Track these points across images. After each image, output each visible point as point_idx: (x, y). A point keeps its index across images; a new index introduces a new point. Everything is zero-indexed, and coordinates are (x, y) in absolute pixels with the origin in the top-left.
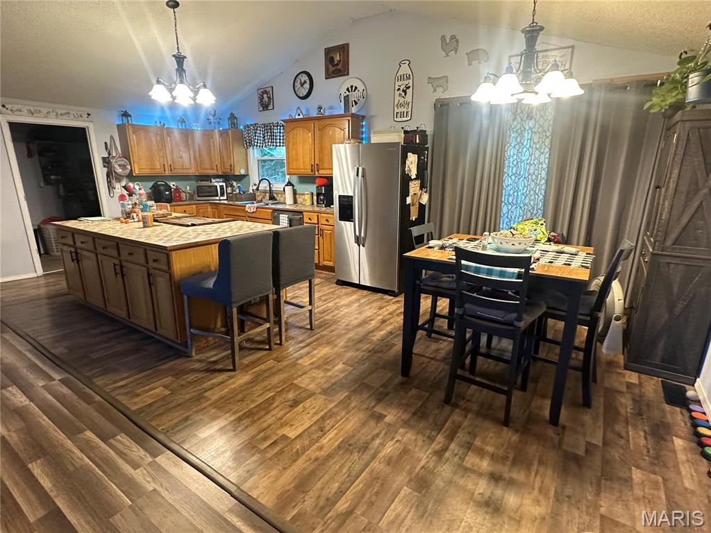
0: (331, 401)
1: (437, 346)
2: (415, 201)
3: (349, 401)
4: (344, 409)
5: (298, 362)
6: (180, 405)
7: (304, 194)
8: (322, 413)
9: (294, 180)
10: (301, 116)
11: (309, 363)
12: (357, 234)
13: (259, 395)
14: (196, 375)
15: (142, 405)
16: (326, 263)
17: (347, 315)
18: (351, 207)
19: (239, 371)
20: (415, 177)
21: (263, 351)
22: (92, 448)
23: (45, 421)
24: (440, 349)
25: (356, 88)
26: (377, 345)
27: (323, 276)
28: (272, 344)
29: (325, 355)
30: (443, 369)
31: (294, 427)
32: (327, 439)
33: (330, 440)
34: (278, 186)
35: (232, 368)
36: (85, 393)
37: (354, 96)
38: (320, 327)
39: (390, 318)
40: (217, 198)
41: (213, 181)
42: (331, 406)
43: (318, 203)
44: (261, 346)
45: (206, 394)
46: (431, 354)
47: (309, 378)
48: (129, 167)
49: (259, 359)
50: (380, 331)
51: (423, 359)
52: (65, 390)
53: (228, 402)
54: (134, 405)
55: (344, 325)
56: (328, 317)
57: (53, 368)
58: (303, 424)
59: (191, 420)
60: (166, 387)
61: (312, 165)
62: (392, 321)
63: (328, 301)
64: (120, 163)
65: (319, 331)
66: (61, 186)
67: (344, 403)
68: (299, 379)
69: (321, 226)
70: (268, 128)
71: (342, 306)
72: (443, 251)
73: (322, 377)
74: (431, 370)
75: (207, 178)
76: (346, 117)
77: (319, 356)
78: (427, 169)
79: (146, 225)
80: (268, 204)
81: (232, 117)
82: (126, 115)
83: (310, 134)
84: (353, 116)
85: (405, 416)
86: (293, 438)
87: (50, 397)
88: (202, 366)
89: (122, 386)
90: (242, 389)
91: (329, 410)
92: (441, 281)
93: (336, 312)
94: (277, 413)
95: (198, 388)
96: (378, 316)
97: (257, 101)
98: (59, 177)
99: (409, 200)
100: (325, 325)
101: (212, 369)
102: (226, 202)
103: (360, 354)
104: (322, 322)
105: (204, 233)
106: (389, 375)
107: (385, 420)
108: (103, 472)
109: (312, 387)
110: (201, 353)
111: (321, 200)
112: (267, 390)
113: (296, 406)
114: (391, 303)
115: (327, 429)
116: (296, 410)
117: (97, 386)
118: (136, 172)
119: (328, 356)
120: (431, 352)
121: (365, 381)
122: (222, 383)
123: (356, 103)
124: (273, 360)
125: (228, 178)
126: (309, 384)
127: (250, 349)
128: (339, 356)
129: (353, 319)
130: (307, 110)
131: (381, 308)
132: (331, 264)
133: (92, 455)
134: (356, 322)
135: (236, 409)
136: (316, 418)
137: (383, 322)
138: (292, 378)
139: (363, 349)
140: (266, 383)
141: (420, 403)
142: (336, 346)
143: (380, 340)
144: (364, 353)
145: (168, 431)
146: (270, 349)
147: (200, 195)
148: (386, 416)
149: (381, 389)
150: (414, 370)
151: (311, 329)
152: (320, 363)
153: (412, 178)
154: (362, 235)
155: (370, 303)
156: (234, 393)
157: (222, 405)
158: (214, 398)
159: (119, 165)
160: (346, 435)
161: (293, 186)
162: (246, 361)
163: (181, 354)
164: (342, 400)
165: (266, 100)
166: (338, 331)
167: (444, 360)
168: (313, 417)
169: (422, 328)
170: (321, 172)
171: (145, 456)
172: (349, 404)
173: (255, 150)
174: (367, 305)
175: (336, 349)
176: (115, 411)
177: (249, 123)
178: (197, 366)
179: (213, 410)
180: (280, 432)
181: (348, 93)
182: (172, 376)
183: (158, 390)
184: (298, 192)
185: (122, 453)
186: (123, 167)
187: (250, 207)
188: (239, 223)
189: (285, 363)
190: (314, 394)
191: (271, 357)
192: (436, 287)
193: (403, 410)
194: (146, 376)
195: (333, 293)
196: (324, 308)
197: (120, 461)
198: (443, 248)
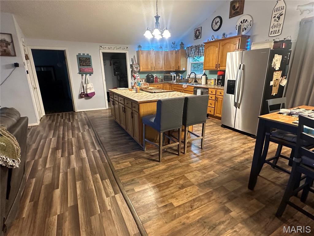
0: (201, 192)
1: (277, 175)
2: (276, 83)
3: (211, 195)
4: (207, 198)
5: (190, 165)
6: (133, 172)
7: (211, 80)
8: (194, 197)
9: (207, 72)
10: (214, 40)
11: (196, 166)
12: (236, 101)
13: (166, 177)
14: (144, 160)
15: (119, 168)
16: (218, 115)
17: (223, 144)
18: (234, 86)
19: (161, 162)
20: (278, 69)
21: (175, 155)
22: (97, 182)
23: (88, 165)
24: (280, 177)
25: (247, 20)
26: (237, 165)
27: (215, 121)
28: (180, 152)
29: (205, 164)
30: (280, 192)
31: (178, 200)
32: (193, 214)
33: (195, 215)
34: (199, 76)
35: (158, 160)
36: (103, 157)
37: (245, 25)
38: (206, 149)
39: (249, 151)
40: (172, 81)
41: (171, 73)
42: (201, 194)
43: (217, 84)
44: (175, 152)
45: (144, 170)
46: (272, 179)
47: (193, 175)
48: (139, 68)
49: (172, 159)
50: (241, 157)
51: (266, 181)
52: (98, 155)
53: (152, 177)
54: (117, 167)
55: (220, 149)
56: (212, 144)
57: (97, 145)
58: (182, 200)
59: (134, 181)
60: (130, 162)
61: (216, 65)
62: (249, 152)
63: (214, 135)
64: (136, 66)
65: (205, 150)
66: (119, 76)
67: (209, 195)
68: (188, 174)
69: (217, 96)
70: (197, 47)
71: (221, 139)
72: (290, 116)
73: (200, 176)
74: (271, 190)
75: (169, 72)
76: (239, 37)
77: (202, 164)
78: (288, 64)
79: (137, 92)
80: (193, 84)
81: (182, 44)
82: (140, 47)
83: (217, 49)
84: (242, 36)
85: (245, 216)
86: (175, 206)
87: (93, 156)
88: (147, 156)
89: (116, 158)
90: (160, 172)
91: (199, 197)
92: (286, 136)
93: (217, 141)
94: (172, 189)
95: (142, 166)
96: (241, 148)
97: (193, 35)
98: (118, 73)
99: (272, 83)
100: (210, 147)
101: (151, 159)
102: (175, 83)
103: (225, 168)
104: (208, 146)
105: (157, 96)
106: (240, 185)
107: (230, 214)
108: (97, 194)
109: (193, 180)
110: (148, 150)
111: (219, 83)
112: (171, 176)
113: (182, 189)
114: (251, 141)
115: (194, 207)
116: (181, 191)
117: (108, 156)
118: (141, 70)
119: (206, 165)
120: (272, 178)
121: (224, 185)
122: (152, 166)
123: (245, 29)
124: (178, 160)
125: (178, 72)
126: (192, 178)
127: (170, 153)
128: (212, 166)
129: (226, 147)
130: (218, 36)
131: (244, 144)
132: (220, 116)
133: (96, 185)
134: (227, 149)
135: (154, 181)
136: (191, 199)
137: (244, 152)
138: (184, 172)
139: (227, 166)
140: (171, 172)
141: (258, 210)
142: (212, 160)
143: (239, 163)
144: (228, 168)
145: (124, 184)
146: (178, 155)
147: (165, 80)
148: (232, 211)
149: (233, 193)
150: (257, 187)
151: (201, 148)
152: (201, 168)
153: (276, 69)
154: (239, 102)
155: (238, 140)
156: (157, 173)
157: (149, 178)
158: (147, 173)
159: (135, 67)
160: (204, 215)
161: (206, 76)
162: (166, 158)
163: (141, 149)
164: (207, 193)
165: (198, 34)
166: (216, 152)
167: (281, 185)
168: (189, 198)
169: (268, 162)
170: (221, 68)
171: (112, 192)
172: (211, 196)
173: (191, 59)
174: (236, 140)
175: (212, 162)
176: (110, 168)
177: (189, 46)
178: (145, 156)
179: (145, 179)
180: (171, 201)
181: (241, 24)
182: (134, 158)
183: (127, 163)
184: (208, 79)
185: (105, 188)
186: (137, 68)
187: (185, 85)
188: (175, 92)
189: (183, 164)
190: (193, 184)
191: (178, 159)
192: (282, 139)
193: (244, 211)
194: (125, 156)
195: (218, 131)
196: (211, 139)
197: (103, 191)
198: (290, 114)
